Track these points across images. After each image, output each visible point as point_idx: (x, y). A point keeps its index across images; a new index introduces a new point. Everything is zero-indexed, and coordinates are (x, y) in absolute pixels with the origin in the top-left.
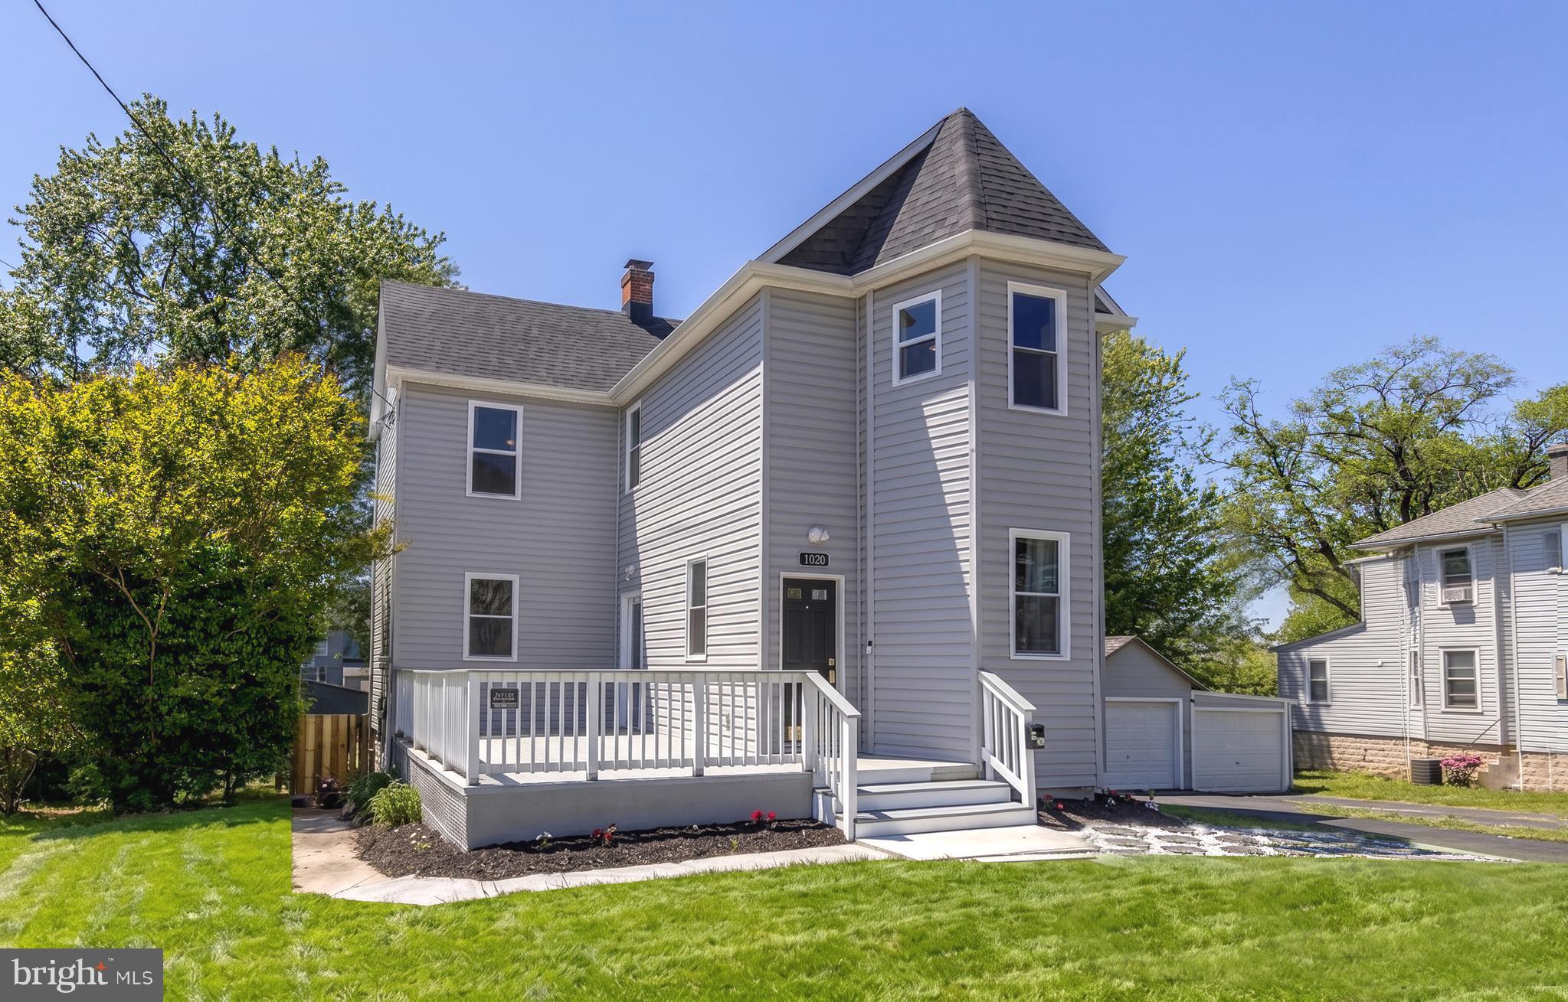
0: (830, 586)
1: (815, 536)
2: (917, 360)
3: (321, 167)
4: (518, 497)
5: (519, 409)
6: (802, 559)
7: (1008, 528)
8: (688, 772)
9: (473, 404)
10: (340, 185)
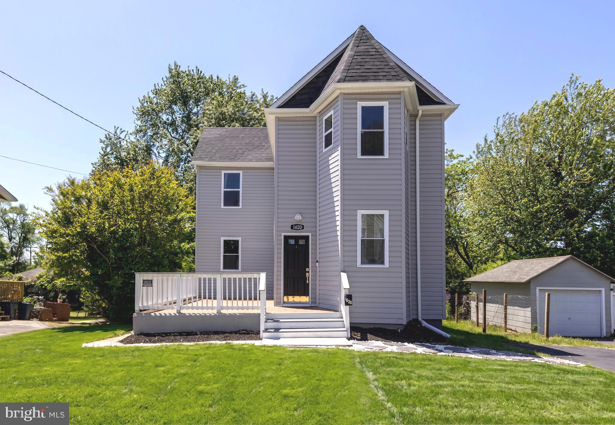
0: (306, 238)
1: (298, 217)
2: (328, 141)
3: (236, 79)
4: (241, 207)
5: (241, 172)
6: (292, 227)
7: (357, 210)
8: (215, 312)
9: (223, 172)
10: (243, 85)
